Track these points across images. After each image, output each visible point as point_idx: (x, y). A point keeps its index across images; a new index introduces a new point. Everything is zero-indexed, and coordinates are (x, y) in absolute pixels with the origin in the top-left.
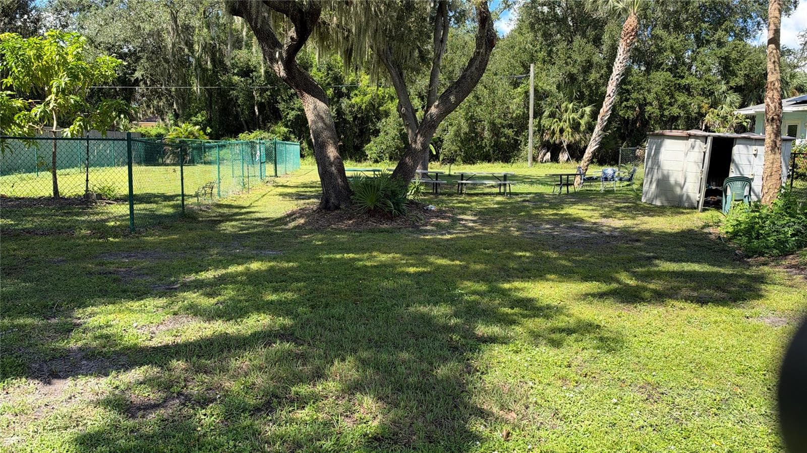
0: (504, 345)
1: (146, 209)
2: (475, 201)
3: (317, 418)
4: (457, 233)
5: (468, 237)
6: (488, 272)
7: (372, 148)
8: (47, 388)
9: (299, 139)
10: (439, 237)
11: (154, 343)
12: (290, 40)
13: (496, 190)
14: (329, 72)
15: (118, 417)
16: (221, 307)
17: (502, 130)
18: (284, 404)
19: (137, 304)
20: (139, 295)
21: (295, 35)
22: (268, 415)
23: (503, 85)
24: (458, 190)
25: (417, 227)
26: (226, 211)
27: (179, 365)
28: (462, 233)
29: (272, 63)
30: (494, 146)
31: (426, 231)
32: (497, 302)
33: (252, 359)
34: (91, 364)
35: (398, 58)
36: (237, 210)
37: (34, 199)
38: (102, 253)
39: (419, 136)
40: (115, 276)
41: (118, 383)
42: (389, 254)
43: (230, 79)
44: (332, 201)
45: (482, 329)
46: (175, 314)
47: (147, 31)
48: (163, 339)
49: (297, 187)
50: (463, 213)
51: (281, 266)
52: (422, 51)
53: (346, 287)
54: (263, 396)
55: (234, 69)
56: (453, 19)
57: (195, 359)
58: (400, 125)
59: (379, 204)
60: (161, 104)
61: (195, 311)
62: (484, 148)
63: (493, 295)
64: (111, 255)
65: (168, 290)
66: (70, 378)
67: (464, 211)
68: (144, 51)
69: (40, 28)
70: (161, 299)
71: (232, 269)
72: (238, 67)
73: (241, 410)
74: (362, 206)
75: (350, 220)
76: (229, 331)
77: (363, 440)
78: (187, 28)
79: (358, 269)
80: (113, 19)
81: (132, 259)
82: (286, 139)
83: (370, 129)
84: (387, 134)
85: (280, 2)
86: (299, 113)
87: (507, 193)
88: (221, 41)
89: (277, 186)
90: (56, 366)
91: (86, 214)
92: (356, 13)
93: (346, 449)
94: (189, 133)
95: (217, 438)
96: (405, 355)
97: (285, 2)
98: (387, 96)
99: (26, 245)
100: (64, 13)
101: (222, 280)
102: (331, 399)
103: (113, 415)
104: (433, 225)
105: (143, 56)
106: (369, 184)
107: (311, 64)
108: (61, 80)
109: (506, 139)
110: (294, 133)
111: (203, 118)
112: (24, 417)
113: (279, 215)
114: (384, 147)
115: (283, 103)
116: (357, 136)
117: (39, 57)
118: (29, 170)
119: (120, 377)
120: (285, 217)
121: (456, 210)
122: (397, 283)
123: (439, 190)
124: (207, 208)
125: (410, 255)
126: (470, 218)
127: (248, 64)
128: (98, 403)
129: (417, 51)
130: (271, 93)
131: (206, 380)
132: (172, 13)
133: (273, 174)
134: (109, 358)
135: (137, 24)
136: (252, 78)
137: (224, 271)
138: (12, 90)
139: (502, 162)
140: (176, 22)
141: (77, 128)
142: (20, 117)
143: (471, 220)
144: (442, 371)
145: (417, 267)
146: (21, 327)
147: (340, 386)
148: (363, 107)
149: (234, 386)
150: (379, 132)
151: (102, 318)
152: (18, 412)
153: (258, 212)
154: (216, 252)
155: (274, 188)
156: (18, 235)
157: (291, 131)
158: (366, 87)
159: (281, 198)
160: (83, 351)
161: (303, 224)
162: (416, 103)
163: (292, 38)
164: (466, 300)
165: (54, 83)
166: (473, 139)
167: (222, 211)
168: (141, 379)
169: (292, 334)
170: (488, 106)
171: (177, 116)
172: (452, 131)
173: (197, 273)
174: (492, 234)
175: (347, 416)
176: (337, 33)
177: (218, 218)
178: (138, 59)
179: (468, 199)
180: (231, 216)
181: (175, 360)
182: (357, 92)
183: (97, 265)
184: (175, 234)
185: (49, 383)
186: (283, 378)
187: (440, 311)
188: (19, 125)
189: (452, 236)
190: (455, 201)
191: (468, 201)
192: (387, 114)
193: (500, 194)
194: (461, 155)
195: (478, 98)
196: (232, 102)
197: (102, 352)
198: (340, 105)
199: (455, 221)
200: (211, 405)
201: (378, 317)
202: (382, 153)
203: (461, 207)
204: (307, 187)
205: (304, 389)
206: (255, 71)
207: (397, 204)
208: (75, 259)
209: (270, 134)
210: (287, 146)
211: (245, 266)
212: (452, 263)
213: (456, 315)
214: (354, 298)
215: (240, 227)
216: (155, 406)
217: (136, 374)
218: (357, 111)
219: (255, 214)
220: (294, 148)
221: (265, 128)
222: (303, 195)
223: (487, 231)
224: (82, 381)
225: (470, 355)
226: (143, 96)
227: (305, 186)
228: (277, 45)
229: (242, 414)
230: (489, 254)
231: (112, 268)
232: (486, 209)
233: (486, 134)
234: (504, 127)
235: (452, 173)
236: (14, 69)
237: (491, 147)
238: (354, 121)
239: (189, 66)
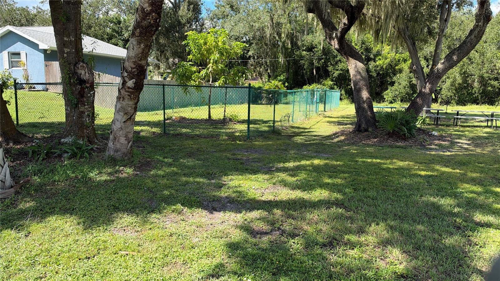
0: (498, 230)
1: (254, 128)
2: (468, 131)
3: (362, 257)
4: (455, 152)
5: (464, 154)
6: (483, 179)
7: (388, 94)
8: (211, 216)
9: (339, 89)
10: (442, 153)
11: (263, 199)
12: (343, 25)
13: (485, 124)
14: (363, 45)
15: (247, 236)
16: (299, 183)
17: (489, 81)
18: (341, 245)
19: (254, 176)
20: (255, 172)
21: (347, 21)
22: (331, 249)
23: (491, 49)
24: (454, 123)
25: (424, 146)
26: (296, 130)
27: (278, 212)
28: (459, 152)
29: (330, 40)
30: (482, 93)
31: (431, 149)
32: (491, 200)
33: (319, 215)
34: (232, 206)
35: (413, 33)
36: (303, 130)
37: (198, 120)
38: (234, 149)
39: (428, 84)
40: (242, 161)
41: (246, 217)
42: (405, 162)
43: (301, 53)
44: (363, 126)
45: (479, 217)
46: (274, 184)
47: (256, 28)
48: (268, 197)
49: (338, 118)
50: (459, 139)
51: (332, 163)
52: (430, 28)
53: (377, 179)
54: (327, 238)
55: (303, 47)
56: (455, 5)
57: (286, 210)
58: (410, 78)
59: (396, 129)
60: (261, 70)
61: (285, 184)
62: (474, 94)
63: (488, 195)
64: (238, 150)
65: (269, 171)
66: (222, 212)
67: (460, 137)
68: (254, 39)
69: (204, 29)
70: (266, 175)
71: (303, 162)
72: (306, 46)
73: (315, 244)
74: (384, 130)
75: (376, 139)
76: (305, 197)
77: (393, 276)
78: (279, 24)
79: (384, 169)
80: (239, 22)
81: (249, 153)
82: (332, 88)
83: (388, 81)
84: (400, 84)
85: (339, 1)
86: (341, 72)
87: (494, 127)
88: (297, 31)
89: (326, 117)
90: (215, 205)
91: (224, 129)
92: (385, 6)
93: (382, 279)
94: (276, 86)
95: (302, 257)
96: (420, 227)
97: (342, 2)
98: (402, 59)
99: (197, 143)
100: (215, 20)
101: (298, 168)
102: (371, 247)
103: (245, 235)
104: (436, 145)
105: (254, 42)
106: (389, 116)
107: (351, 41)
108: (215, 56)
109: (492, 88)
110: (336, 85)
111: (284, 77)
112: (201, 229)
113: (328, 134)
114: (397, 93)
115: (332, 66)
116: (378, 86)
117: (205, 44)
118: (196, 105)
119: (247, 215)
120: (332, 135)
121: (453, 136)
122: (413, 181)
123: (439, 123)
124: (286, 128)
125: (421, 163)
126: (465, 142)
127: (312, 44)
128: (237, 227)
129: (426, 28)
130: (324, 60)
131: (293, 223)
132: (271, 16)
133: (323, 110)
134: (241, 204)
135: (251, 24)
136: (314, 52)
137: (299, 163)
138: (192, 62)
139: (488, 104)
140: (272, 21)
141: (222, 82)
142: (194, 76)
143: (466, 143)
144: (449, 241)
145: (427, 172)
146: (198, 183)
147: (377, 240)
148: (384, 67)
149: (310, 229)
150: (395, 83)
151: (237, 182)
152: (198, 225)
153: (315, 132)
154: (293, 152)
155: (323, 118)
156: (193, 137)
157: (335, 84)
158: (387, 54)
159: (328, 124)
160: (228, 198)
161: (343, 140)
162: (423, 63)
163: (345, 24)
164: (466, 196)
165: (212, 57)
166: (465, 88)
167: (294, 130)
168: (258, 217)
169: (343, 204)
170: (478, 64)
171: (269, 76)
172: (449, 82)
173: (284, 163)
174: (484, 154)
175: (382, 259)
176: (371, 19)
177: (292, 134)
178: (251, 44)
179: (462, 129)
180: (300, 133)
181: (276, 209)
182: (380, 57)
183: (231, 155)
184: (270, 141)
185: (212, 213)
186: (339, 229)
187: (446, 202)
188: (194, 81)
189: (452, 153)
190: (453, 130)
191: (462, 131)
192: (401, 71)
193: (487, 127)
194: (455, 99)
195: (470, 60)
196: (301, 67)
197: (237, 200)
198: (369, 66)
199: (453, 144)
200: (297, 238)
201: (400, 200)
202: (396, 97)
203: (457, 135)
204: (344, 118)
205: (353, 238)
206: (316, 48)
207: (409, 130)
208: (220, 151)
209: (322, 86)
210: (332, 92)
211: (311, 161)
212: (453, 171)
213: (459, 206)
214: (383, 187)
215: (305, 140)
216: (266, 233)
217: (255, 214)
218: (380, 70)
219: (314, 133)
220: (336, 94)
221: (319, 82)
222: (342, 123)
223: (479, 151)
224: (228, 214)
225: (471, 233)
226: (252, 65)
227: (343, 117)
228: (334, 29)
229: (316, 246)
230: (482, 167)
231: (239, 157)
232: (477, 136)
233: (476, 84)
234: (490, 80)
235: (448, 111)
236: (193, 50)
237: (480, 94)
238: (377, 76)
239: (278, 47)
